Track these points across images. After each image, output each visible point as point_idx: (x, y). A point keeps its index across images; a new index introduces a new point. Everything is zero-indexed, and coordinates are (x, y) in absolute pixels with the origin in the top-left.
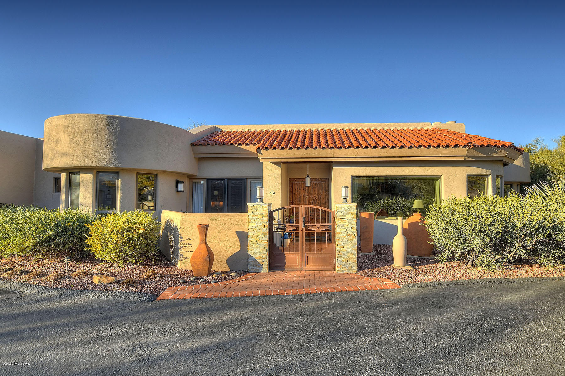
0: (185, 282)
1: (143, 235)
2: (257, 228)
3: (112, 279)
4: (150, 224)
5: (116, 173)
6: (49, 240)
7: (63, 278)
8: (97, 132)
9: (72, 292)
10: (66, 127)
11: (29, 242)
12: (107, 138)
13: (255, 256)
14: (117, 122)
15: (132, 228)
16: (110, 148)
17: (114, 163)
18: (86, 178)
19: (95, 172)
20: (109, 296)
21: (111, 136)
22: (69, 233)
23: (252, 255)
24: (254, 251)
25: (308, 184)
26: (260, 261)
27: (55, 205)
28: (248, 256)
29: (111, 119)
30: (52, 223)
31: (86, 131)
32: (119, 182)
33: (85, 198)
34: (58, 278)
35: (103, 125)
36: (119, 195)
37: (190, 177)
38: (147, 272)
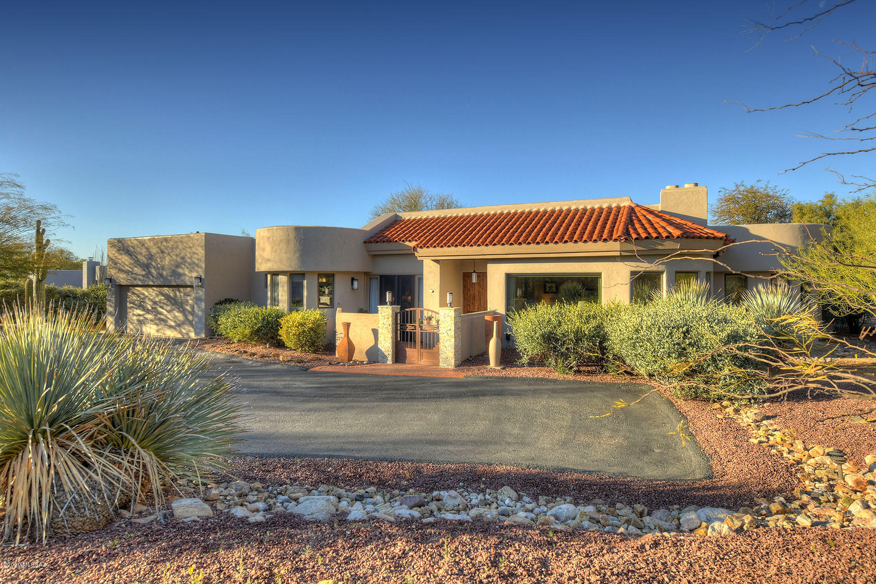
0: (330, 364)
1: (312, 329)
2: (385, 326)
3: (289, 358)
4: (318, 321)
5: (302, 275)
6: (259, 330)
7: (265, 357)
8: (288, 241)
9: (267, 364)
10: (269, 238)
11: (247, 331)
12: (295, 246)
13: (383, 350)
14: (302, 232)
15: (305, 324)
16: (297, 255)
17: (300, 267)
18: (283, 279)
19: (289, 274)
20: (285, 367)
21: (298, 245)
22: (270, 326)
23: (381, 348)
24: (382, 346)
25: (474, 280)
26: (386, 354)
27: (262, 303)
28: (379, 349)
29: (297, 229)
30: (260, 318)
31: (281, 241)
32: (305, 282)
33: (282, 295)
34: (263, 356)
35: (292, 235)
36: (305, 293)
37: (366, 274)
38: (313, 356)
